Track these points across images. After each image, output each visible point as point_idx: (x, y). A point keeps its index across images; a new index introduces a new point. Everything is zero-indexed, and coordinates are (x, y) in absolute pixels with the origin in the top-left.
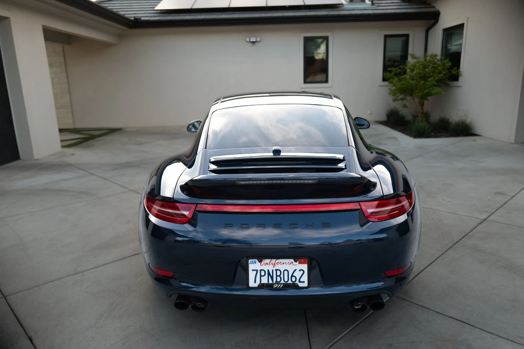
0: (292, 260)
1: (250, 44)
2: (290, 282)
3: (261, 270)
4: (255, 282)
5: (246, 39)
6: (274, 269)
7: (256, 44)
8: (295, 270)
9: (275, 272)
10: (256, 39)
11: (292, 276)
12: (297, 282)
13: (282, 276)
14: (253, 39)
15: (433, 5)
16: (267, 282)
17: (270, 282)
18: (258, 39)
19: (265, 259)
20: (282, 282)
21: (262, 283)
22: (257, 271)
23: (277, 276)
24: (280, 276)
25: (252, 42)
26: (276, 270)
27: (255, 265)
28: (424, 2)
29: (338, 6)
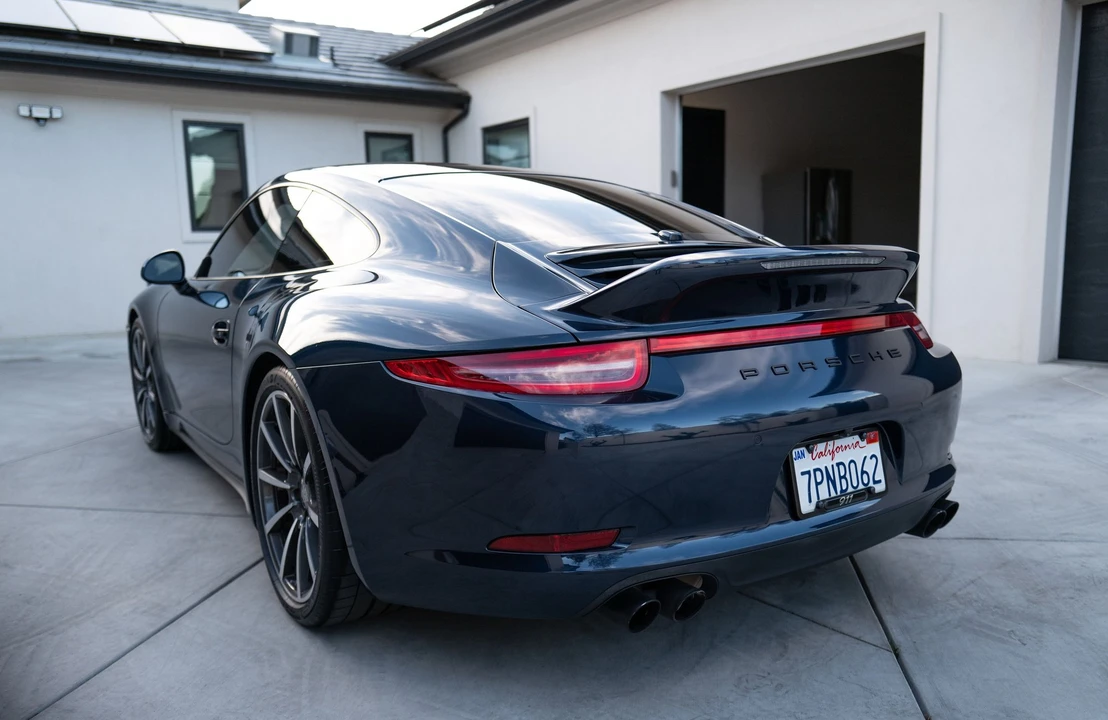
0: (857, 438)
1: (33, 124)
2: (861, 487)
3: (815, 470)
4: (810, 501)
5: (18, 111)
6: (834, 463)
7: (50, 125)
8: (865, 458)
9: (836, 468)
10: (51, 113)
11: (863, 472)
12: (871, 484)
13: (848, 476)
14: (42, 113)
15: (452, 80)
16: (828, 497)
17: (833, 494)
18: (57, 114)
19: (816, 443)
20: (850, 489)
21: (821, 499)
22: (808, 472)
23: (841, 478)
24: (844, 477)
25: (38, 120)
26: (838, 464)
27: (803, 464)
28: (431, 74)
29: (262, 58)
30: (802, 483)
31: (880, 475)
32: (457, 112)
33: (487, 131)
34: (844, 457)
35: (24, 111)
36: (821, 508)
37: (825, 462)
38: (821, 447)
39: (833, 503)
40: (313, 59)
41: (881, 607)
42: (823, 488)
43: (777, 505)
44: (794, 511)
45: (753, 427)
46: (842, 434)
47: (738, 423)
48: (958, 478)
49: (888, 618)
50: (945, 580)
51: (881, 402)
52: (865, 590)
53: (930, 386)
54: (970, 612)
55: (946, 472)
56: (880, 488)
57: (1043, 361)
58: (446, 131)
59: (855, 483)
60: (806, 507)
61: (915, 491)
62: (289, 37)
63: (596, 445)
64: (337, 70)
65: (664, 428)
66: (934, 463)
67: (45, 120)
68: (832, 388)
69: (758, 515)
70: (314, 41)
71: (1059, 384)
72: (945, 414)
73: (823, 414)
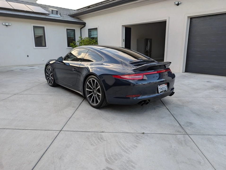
1: (5, 26)
8: (165, 87)
15: (82, 20)
18: (10, 24)
27: (159, 87)
28: (78, 19)
29: (48, 14)
30: (159, 89)
31: (167, 89)
32: (83, 26)
33: (89, 29)
34: (163, 87)
35: (4, 24)
36: (161, 92)
37: (161, 87)
38: (161, 85)
39: (162, 92)
40: (57, 15)
41: (165, 105)
42: (161, 90)
43: (157, 92)
44: (158, 93)
45: (150, 83)
46: (163, 84)
47: (149, 83)
48: (174, 89)
49: (166, 106)
50: (172, 102)
51: (166, 80)
52: (164, 104)
53: (172, 78)
54: (176, 105)
55: (173, 88)
56: (167, 90)
57: (183, 72)
58: (81, 29)
59: (164, 89)
60: (159, 92)
61: (169, 91)
62: (52, 10)
63: (137, 85)
64: (61, 17)
65: (142, 84)
66: (172, 88)
67: (8, 25)
68: (158, 79)
69: (154, 93)
70: (57, 11)
71: (185, 76)
72: (173, 81)
73: (159, 82)
